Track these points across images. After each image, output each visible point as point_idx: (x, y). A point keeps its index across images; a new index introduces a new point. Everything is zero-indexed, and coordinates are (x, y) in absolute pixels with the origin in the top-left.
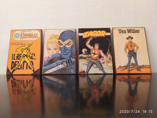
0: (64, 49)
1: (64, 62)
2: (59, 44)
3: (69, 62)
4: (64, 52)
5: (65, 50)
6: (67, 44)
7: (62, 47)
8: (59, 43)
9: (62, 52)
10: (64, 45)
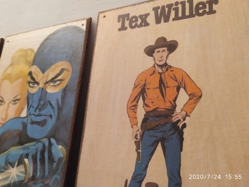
0: (40, 100)
1: (27, 156)
2: (29, 82)
3: (43, 160)
4: (37, 112)
5: (42, 103)
6: (52, 80)
7: (33, 94)
8: (29, 79)
9: (29, 114)
10: (41, 85)
